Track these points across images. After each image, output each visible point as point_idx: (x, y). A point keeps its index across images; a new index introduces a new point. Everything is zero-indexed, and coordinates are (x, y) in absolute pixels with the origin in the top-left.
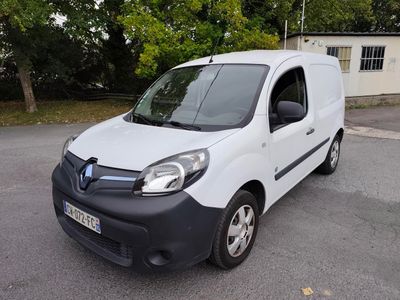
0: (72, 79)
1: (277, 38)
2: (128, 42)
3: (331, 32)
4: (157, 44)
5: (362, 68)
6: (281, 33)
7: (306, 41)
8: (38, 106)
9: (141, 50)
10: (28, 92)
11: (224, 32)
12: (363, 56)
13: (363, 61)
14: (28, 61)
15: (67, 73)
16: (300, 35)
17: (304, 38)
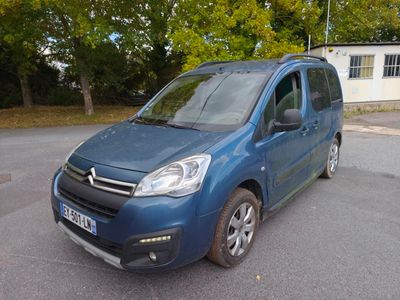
1: (303, 49)
6: (306, 44)
7: (330, 51)
8: (94, 109)
11: (255, 44)
13: (386, 68)
15: (119, 82)
16: (324, 45)
17: (328, 49)
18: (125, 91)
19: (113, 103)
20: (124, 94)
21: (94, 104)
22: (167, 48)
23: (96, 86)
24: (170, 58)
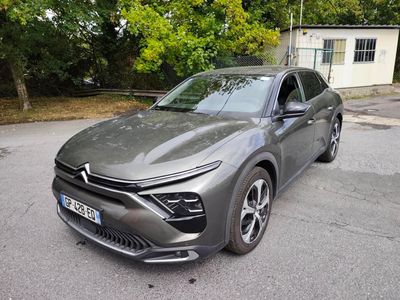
0: (67, 74)
3: (327, 25)
5: (355, 60)
7: (304, 34)
8: (31, 103)
12: (357, 48)
13: (356, 53)
15: (61, 68)
16: (298, 27)
17: (302, 31)
18: (70, 79)
19: (56, 94)
20: (68, 82)
21: (30, 96)
22: (117, 29)
23: (32, 74)
24: (123, 40)
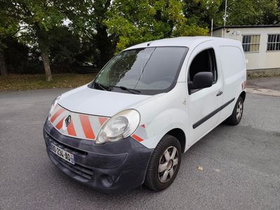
0: (74, 59)
1: (207, 30)
2: (109, 35)
4: (128, 36)
5: (268, 50)
6: (210, 27)
7: (228, 32)
8: (53, 77)
9: (117, 40)
10: (47, 68)
11: (172, 27)
12: (269, 41)
13: (268, 45)
14: (48, 48)
15: (71, 56)
16: (223, 28)
17: (226, 30)
18: (76, 63)
